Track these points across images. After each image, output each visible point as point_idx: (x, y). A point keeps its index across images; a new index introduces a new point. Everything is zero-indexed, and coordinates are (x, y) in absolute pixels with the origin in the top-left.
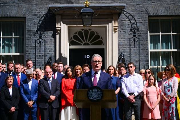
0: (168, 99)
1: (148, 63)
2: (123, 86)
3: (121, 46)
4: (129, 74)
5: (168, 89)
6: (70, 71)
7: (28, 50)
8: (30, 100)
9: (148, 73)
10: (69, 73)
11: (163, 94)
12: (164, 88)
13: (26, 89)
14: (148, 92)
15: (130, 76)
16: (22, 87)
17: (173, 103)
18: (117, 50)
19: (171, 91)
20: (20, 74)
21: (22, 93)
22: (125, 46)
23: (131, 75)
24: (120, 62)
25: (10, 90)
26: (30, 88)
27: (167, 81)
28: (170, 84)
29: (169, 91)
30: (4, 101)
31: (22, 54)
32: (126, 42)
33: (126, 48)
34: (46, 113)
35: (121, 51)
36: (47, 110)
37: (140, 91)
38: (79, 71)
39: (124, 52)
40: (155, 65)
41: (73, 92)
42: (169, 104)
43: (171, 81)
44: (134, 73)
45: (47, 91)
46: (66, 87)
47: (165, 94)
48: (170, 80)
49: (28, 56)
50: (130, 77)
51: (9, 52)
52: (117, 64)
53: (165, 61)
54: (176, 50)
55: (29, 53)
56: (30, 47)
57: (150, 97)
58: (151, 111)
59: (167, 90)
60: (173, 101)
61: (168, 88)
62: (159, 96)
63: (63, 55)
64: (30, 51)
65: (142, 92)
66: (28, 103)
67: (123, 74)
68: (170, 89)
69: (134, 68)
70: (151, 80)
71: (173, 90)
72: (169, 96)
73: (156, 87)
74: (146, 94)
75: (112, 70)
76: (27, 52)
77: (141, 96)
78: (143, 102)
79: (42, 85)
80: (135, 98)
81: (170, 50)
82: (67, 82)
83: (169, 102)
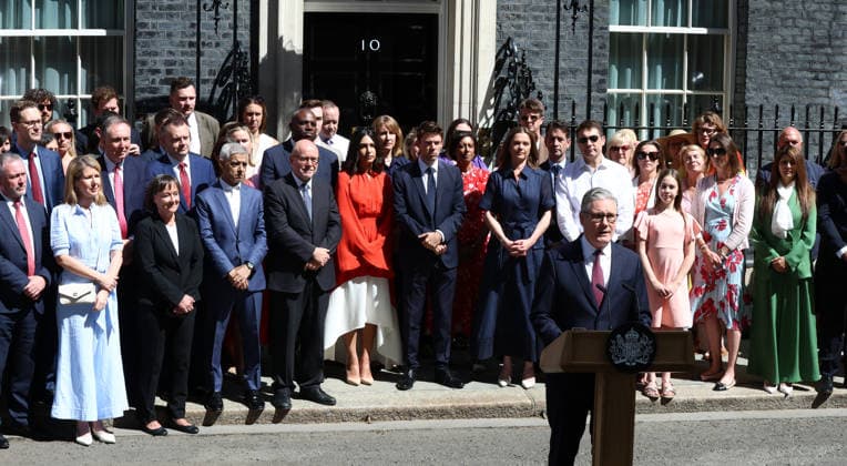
0: (720, 254)
3: (509, 12)
4: (583, 162)
5: (720, 220)
6: (371, 145)
7: (146, 21)
8: (238, 262)
9: (648, 158)
10: (368, 153)
12: (706, 215)
13: (222, 222)
14: (656, 233)
15: (588, 170)
16: (206, 214)
17: (735, 270)
19: (728, 227)
20: (187, 160)
21: (209, 237)
22: (522, 14)
23: (592, 169)
26: (236, 217)
27: (715, 187)
28: (727, 203)
29: (722, 227)
31: (115, 33)
33: (524, 18)
35: (509, 31)
36: (301, 298)
38: (392, 137)
39: (519, 36)
43: (732, 191)
44: (602, 160)
46: (356, 205)
47: (708, 237)
48: (727, 184)
49: (146, 44)
50: (586, 173)
51: (62, 26)
52: (491, 83)
54: (703, 31)
55: (151, 34)
56: (154, 8)
57: (662, 253)
59: (714, 223)
60: (733, 263)
61: (721, 215)
64: (154, 26)
65: (634, 232)
66: (232, 273)
67: (559, 153)
68: (728, 221)
70: (668, 190)
71: (737, 223)
72: (723, 245)
73: (682, 214)
74: (645, 238)
75: (525, 144)
76: (140, 30)
79: (281, 208)
82: (357, 187)
83: (719, 266)
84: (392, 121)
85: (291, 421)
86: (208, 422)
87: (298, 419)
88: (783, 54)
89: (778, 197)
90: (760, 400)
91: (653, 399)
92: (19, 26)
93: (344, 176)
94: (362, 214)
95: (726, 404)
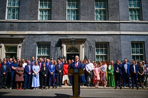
1: (95, 59)
2: (86, 68)
4: (88, 63)
6: (67, 62)
8: (52, 72)
9: (95, 63)
11: (101, 70)
14: (95, 70)
18: (84, 54)
20: (48, 63)
24: (85, 59)
25: (45, 68)
26: (52, 68)
27: (102, 66)
29: (103, 69)
30: (43, 72)
31: (49, 55)
32: (87, 51)
33: (87, 53)
34: (58, 77)
35: (85, 54)
37: (92, 69)
38: (70, 62)
39: (87, 55)
40: (98, 60)
41: (68, 69)
42: (103, 74)
44: (90, 63)
45: (58, 69)
46: (65, 67)
48: (104, 65)
49: (51, 56)
51: (45, 54)
53: (101, 59)
54: (105, 55)
57: (96, 72)
58: (96, 77)
62: (99, 71)
63: (64, 56)
64: (52, 54)
65: (93, 70)
69: (90, 61)
71: (105, 69)
75: (82, 61)
77: (93, 71)
78: (93, 73)
79: (56, 67)
80: (90, 72)
81: (103, 54)
83: (103, 73)
84: (70, 60)
85: (57, 89)
86: (49, 88)
87: (58, 88)
88: (114, 56)
89: (109, 66)
90: (108, 88)
91: (96, 87)
92: (41, 54)
93: (64, 65)
94: (66, 68)
95: (104, 88)
